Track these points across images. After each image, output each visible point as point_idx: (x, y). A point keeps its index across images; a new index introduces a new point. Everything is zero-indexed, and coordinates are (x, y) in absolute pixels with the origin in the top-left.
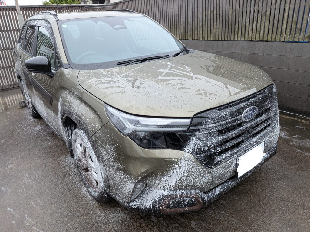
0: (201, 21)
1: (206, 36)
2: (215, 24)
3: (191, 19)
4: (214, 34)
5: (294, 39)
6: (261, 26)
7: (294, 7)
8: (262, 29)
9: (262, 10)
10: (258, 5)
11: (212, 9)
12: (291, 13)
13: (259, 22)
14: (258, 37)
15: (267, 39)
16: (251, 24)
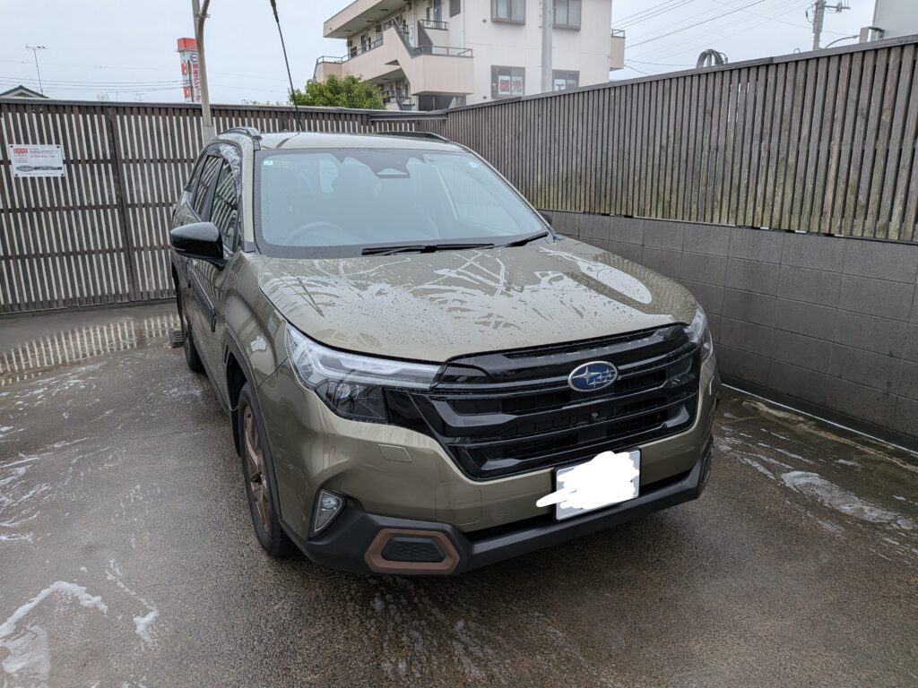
0: (638, 169)
1: (648, 208)
2: (668, 179)
3: (615, 163)
4: (666, 204)
5: (852, 230)
6: (774, 190)
7: (851, 151)
8: (778, 199)
9: (778, 151)
10: (768, 138)
11: (664, 143)
12: (844, 165)
13: (771, 180)
14: (769, 218)
15: (790, 226)
16: (752, 185)
